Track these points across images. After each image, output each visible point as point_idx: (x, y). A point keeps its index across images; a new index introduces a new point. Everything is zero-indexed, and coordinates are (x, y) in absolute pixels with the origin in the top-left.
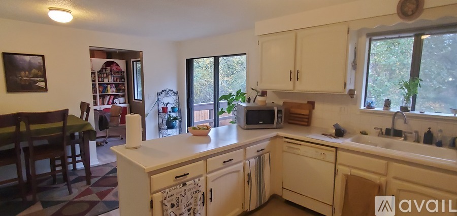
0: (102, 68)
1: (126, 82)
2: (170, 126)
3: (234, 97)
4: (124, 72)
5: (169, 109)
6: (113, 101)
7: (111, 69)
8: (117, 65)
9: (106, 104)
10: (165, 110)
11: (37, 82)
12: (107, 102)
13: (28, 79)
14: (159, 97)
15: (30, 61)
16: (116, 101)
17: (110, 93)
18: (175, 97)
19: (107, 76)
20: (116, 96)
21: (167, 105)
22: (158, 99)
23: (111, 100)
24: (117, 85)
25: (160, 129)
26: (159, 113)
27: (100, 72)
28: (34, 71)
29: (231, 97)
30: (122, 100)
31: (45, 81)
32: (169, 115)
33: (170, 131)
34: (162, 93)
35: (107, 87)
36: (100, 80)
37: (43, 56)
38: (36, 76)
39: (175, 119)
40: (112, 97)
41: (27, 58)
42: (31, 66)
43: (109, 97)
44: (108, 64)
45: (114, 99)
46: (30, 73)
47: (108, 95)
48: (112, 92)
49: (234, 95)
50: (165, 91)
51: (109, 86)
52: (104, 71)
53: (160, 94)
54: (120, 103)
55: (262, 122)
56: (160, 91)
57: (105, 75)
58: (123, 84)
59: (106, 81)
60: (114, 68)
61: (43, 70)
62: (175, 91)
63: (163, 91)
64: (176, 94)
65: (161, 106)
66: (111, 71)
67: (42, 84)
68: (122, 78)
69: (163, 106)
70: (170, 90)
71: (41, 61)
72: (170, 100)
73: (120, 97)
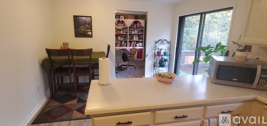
0: (132, 25)
1: (144, 34)
2: (162, 65)
3: (213, 49)
4: (143, 27)
5: (162, 53)
6: (136, 45)
7: (136, 26)
8: (140, 23)
9: (132, 46)
10: (159, 54)
11: (87, 32)
12: (132, 45)
13: (84, 30)
14: (156, 44)
15: (85, 20)
16: (137, 45)
17: (135, 40)
18: (168, 45)
19: (134, 30)
20: (138, 42)
21: (161, 50)
22: (155, 46)
23: (135, 44)
24: (139, 35)
25: (154, 66)
26: (155, 55)
27: (131, 27)
28: (87, 25)
29: (210, 49)
30: (141, 44)
31: (92, 32)
32: (162, 57)
33: (161, 68)
34: (158, 42)
35: (133, 36)
36: (130, 32)
37: (91, 17)
38: (87, 29)
39: (166, 60)
40: (136, 42)
41: (84, 18)
42: (85, 23)
43: (133, 42)
44: (135, 23)
45: (136, 43)
46: (85, 27)
47: (134, 41)
48: (136, 39)
49: (212, 47)
50: (161, 40)
51: (134, 36)
52: (133, 27)
53: (157, 42)
54: (139, 46)
55: (236, 80)
56: (158, 40)
57: (133, 29)
58: (143, 35)
59: (133, 33)
60: (138, 25)
61: (91, 25)
62: (168, 40)
63: (159, 40)
64: (168, 43)
65: (157, 51)
66: (136, 27)
67: (90, 33)
68: (142, 31)
69: (158, 51)
70: (165, 40)
71: (90, 20)
72: (164, 47)
73: (140, 43)
